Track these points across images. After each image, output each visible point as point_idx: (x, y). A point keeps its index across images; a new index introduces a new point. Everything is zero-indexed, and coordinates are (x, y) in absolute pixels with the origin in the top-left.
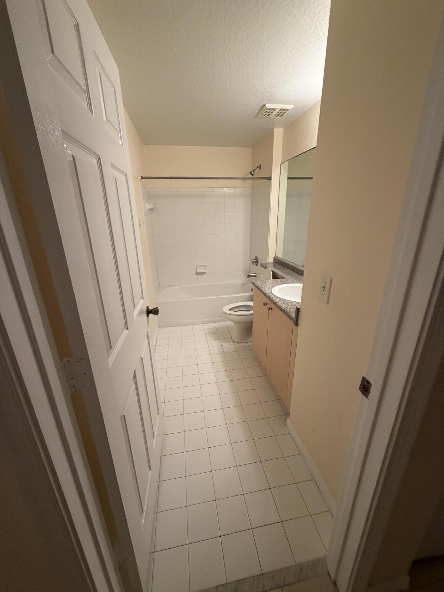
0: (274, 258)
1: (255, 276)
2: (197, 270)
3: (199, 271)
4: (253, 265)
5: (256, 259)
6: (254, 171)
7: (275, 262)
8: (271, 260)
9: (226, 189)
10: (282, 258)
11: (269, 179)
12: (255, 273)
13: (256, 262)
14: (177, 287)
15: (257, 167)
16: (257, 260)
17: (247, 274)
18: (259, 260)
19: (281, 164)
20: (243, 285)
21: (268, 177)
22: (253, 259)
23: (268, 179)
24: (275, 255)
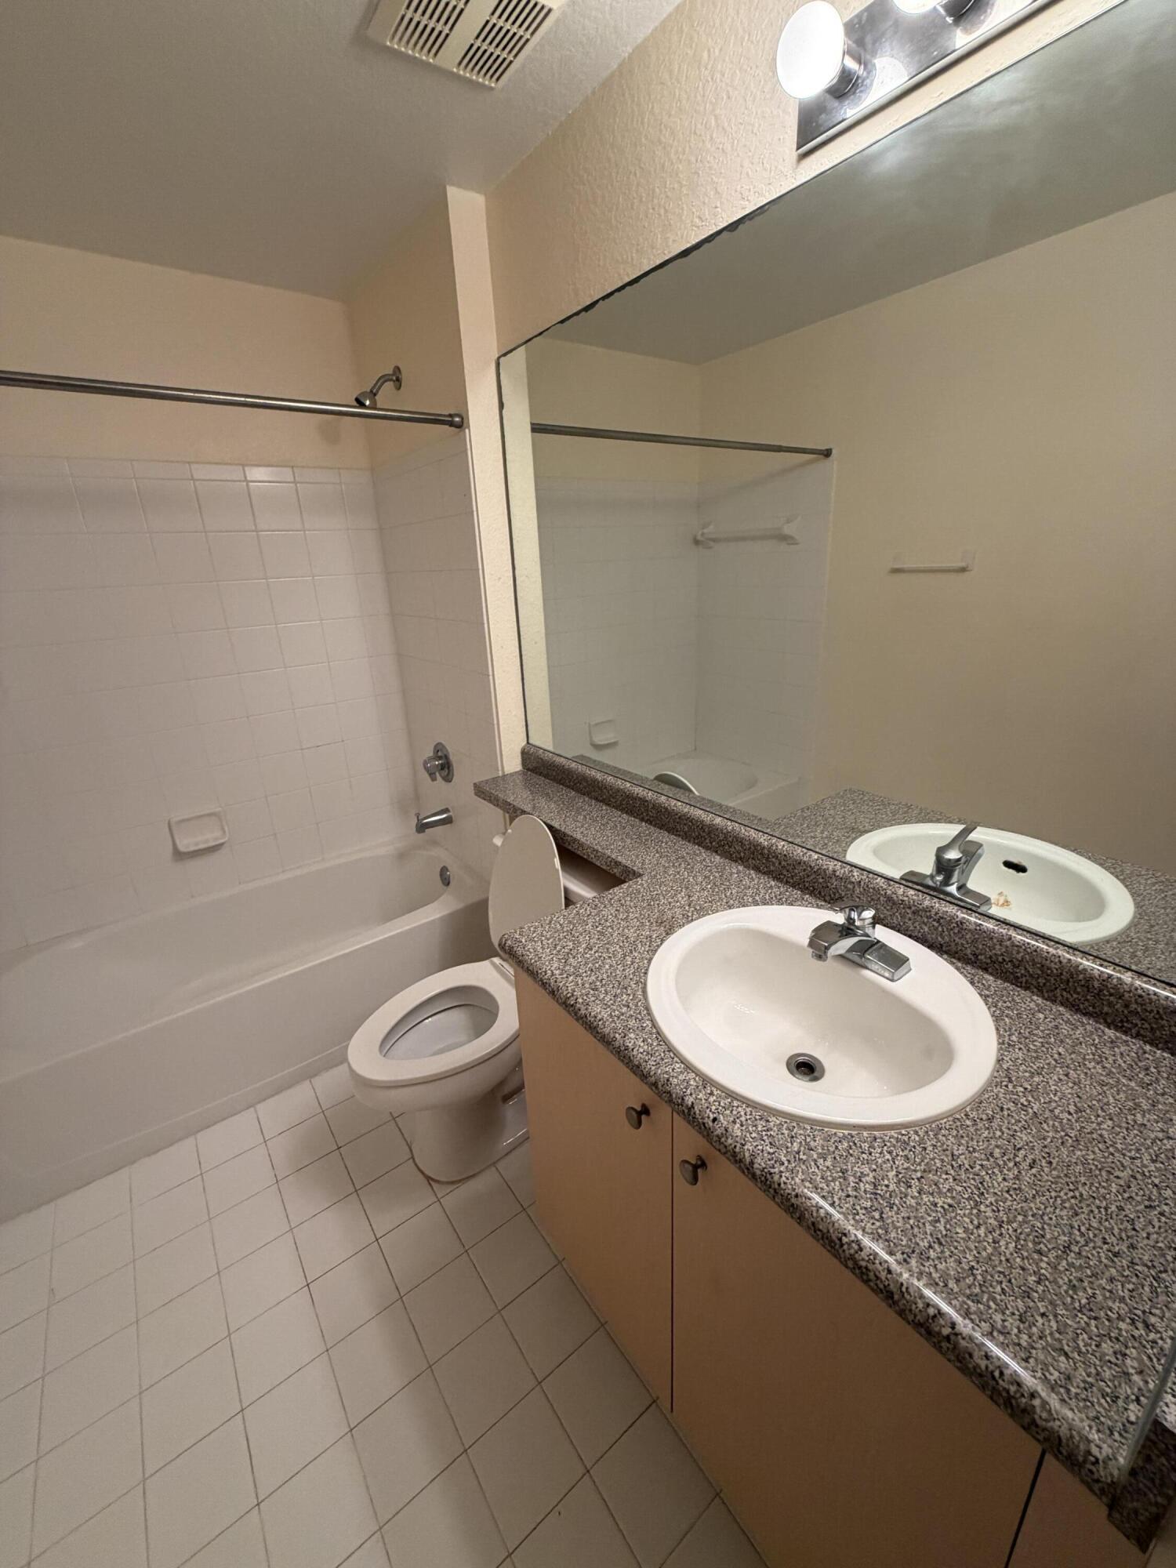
0: (524, 754)
1: (448, 821)
2: (178, 842)
3: (186, 844)
4: (434, 779)
5: (440, 754)
6: (373, 394)
7: (528, 770)
8: (512, 763)
9: (257, 474)
10: (551, 748)
11: (457, 422)
12: (446, 811)
13: (442, 769)
14: (77, 944)
15: (384, 379)
16: (446, 757)
17: (415, 821)
18: (452, 758)
19: (499, 358)
20: (402, 856)
21: (450, 416)
22: (430, 759)
23: (451, 424)
24: (525, 742)
